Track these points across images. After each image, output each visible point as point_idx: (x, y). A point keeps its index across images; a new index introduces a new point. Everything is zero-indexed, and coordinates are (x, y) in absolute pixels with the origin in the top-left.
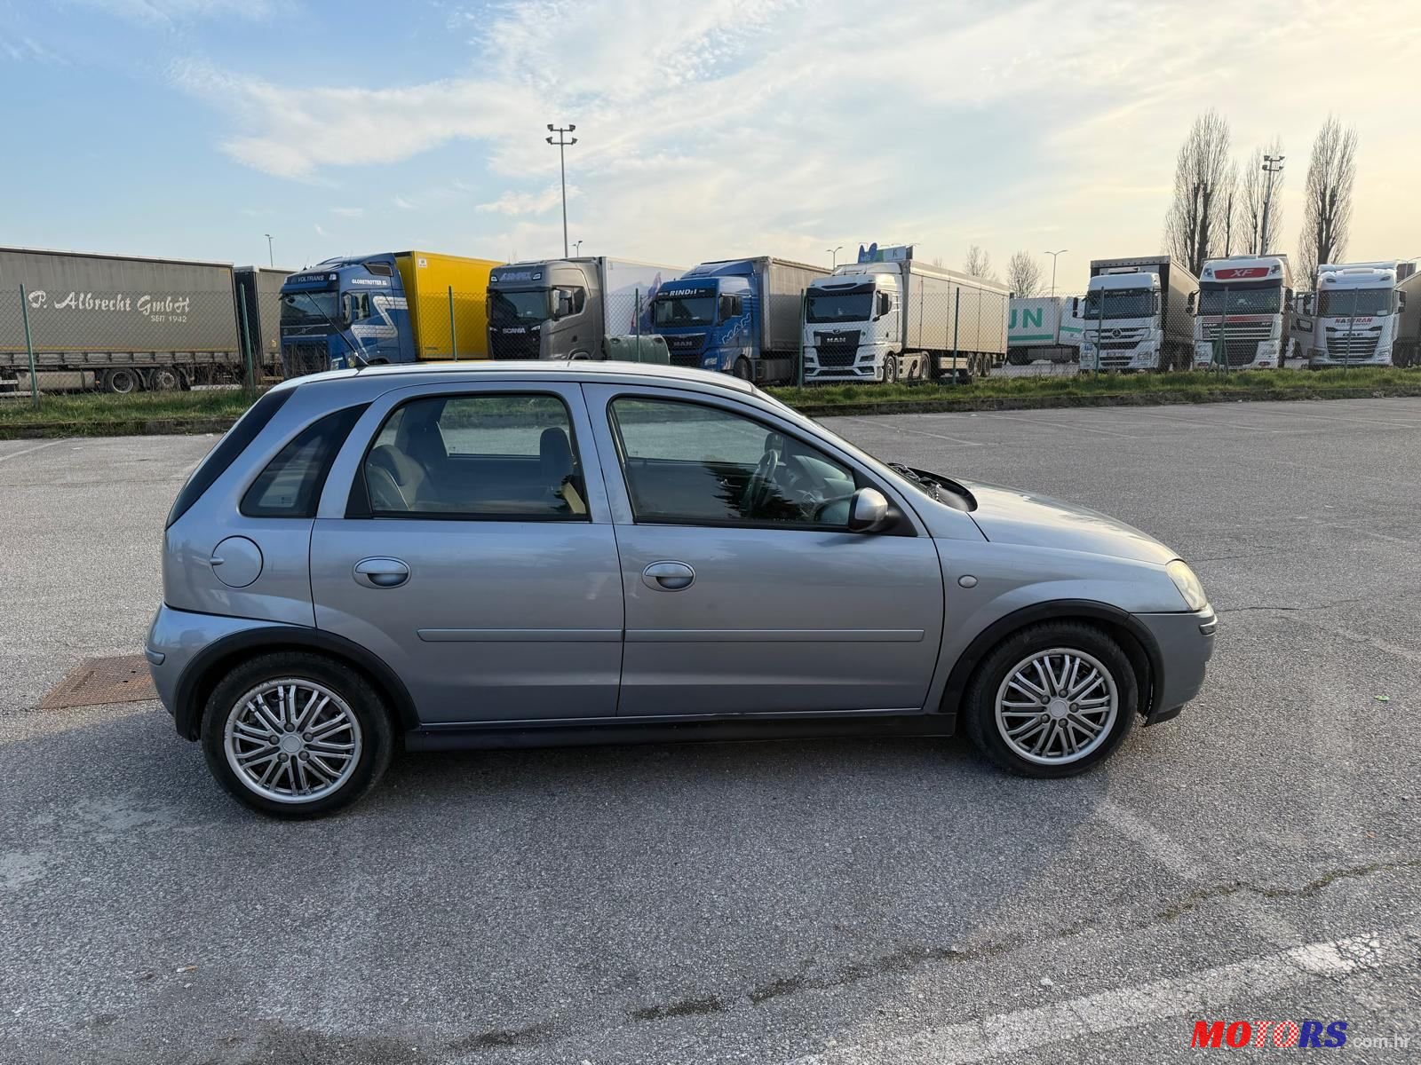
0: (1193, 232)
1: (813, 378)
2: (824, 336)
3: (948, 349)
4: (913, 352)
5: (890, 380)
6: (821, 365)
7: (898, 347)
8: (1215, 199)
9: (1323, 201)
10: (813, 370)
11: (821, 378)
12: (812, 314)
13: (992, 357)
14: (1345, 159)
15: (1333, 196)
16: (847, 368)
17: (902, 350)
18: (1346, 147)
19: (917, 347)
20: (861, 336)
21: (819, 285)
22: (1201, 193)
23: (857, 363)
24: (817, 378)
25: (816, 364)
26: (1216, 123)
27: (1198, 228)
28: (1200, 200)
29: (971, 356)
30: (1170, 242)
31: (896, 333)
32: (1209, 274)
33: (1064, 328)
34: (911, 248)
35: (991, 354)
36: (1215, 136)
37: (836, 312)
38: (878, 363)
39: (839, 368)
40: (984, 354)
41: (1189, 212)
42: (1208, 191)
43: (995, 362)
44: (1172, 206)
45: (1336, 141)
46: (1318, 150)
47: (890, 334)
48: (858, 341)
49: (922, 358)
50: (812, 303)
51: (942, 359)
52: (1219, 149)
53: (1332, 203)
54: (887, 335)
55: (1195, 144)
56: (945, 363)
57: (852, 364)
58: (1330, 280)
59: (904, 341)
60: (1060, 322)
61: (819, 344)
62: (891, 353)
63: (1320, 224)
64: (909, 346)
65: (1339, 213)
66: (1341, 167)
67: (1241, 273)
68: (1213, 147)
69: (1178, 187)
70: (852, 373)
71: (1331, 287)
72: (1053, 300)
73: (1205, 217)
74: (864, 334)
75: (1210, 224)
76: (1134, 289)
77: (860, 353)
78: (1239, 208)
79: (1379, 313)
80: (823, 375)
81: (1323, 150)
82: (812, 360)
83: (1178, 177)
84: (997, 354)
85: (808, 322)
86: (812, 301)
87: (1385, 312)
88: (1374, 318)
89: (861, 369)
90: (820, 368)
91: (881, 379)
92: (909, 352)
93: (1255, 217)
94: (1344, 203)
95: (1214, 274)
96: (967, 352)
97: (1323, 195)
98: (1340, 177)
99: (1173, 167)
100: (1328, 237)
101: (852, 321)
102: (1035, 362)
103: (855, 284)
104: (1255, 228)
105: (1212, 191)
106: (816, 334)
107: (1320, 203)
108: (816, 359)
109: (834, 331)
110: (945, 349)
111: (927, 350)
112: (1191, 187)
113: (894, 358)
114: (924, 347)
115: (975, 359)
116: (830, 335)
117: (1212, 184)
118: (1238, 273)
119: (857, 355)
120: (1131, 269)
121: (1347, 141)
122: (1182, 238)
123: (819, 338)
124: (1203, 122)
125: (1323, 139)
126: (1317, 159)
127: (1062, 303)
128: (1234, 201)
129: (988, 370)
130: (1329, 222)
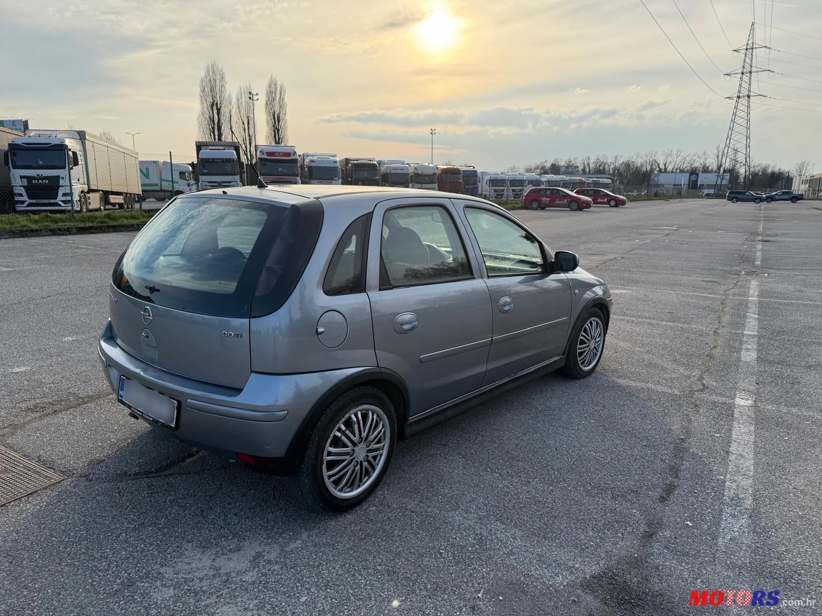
0: (213, 128)
1: (23, 208)
2: (29, 179)
3: (113, 190)
4: (95, 192)
5: (84, 210)
6: (30, 199)
7: (86, 188)
8: (222, 110)
9: (274, 119)
10: (23, 202)
11: (30, 208)
12: (15, 163)
13: (135, 196)
14: (281, 99)
15: (278, 118)
16: (52, 201)
17: (88, 190)
18: (281, 93)
19: (96, 188)
20: (61, 180)
21: (20, 142)
22: (215, 108)
23: (60, 197)
24: (27, 208)
25: (25, 198)
26: (218, 69)
27: (216, 127)
28: (215, 111)
29: (125, 195)
30: (202, 134)
31: (83, 179)
32: (263, 154)
33: (164, 180)
34: (26, 121)
35: (134, 194)
36: (218, 77)
37: (37, 162)
38: (76, 198)
39: (45, 201)
40: (131, 194)
41: (210, 118)
42: (219, 107)
43: (137, 199)
44: (200, 113)
45: (276, 89)
46: (268, 92)
47: (80, 179)
48: (59, 184)
49: (100, 195)
50: (14, 154)
51: (111, 196)
52: (221, 84)
53: (279, 121)
54: (79, 180)
55: (208, 79)
56: (113, 199)
57: (56, 198)
58: (312, 161)
59: (88, 184)
60: (161, 177)
61: (26, 184)
62: (82, 192)
63: (274, 131)
64: (93, 187)
65: (282, 127)
66: (280, 103)
67: (279, 154)
68: (218, 82)
69: (202, 103)
70: (57, 205)
71: (313, 164)
72: (155, 162)
73: (219, 120)
74: (63, 178)
75: (222, 125)
76: (226, 159)
77: (61, 191)
78: (235, 118)
79: (335, 179)
80: (31, 206)
81: (271, 92)
82: (21, 195)
83: (201, 97)
84: (137, 195)
85: (13, 168)
86: (14, 153)
87: (337, 179)
88: (333, 181)
89: (64, 202)
90: (28, 201)
91: (79, 209)
92: (93, 192)
93: (244, 123)
94: (284, 121)
95: (265, 154)
96: (122, 193)
97: (274, 116)
98: (280, 107)
99: (198, 90)
100: (279, 139)
101: (52, 169)
102: (147, 200)
103: (51, 144)
104: (245, 130)
105: (220, 107)
106: (22, 177)
107: (273, 121)
108: (24, 194)
109: (38, 175)
110: (110, 190)
111: (102, 191)
112: (209, 104)
113: (85, 195)
114: (100, 189)
115: (126, 196)
116: (34, 178)
117: (220, 104)
118: (277, 154)
119: (59, 194)
120: (221, 148)
121: (281, 89)
122: (208, 132)
123: (25, 181)
124: (210, 67)
125: (270, 87)
126: (269, 98)
127: (161, 165)
128: (232, 114)
129: (134, 204)
130: (278, 131)
